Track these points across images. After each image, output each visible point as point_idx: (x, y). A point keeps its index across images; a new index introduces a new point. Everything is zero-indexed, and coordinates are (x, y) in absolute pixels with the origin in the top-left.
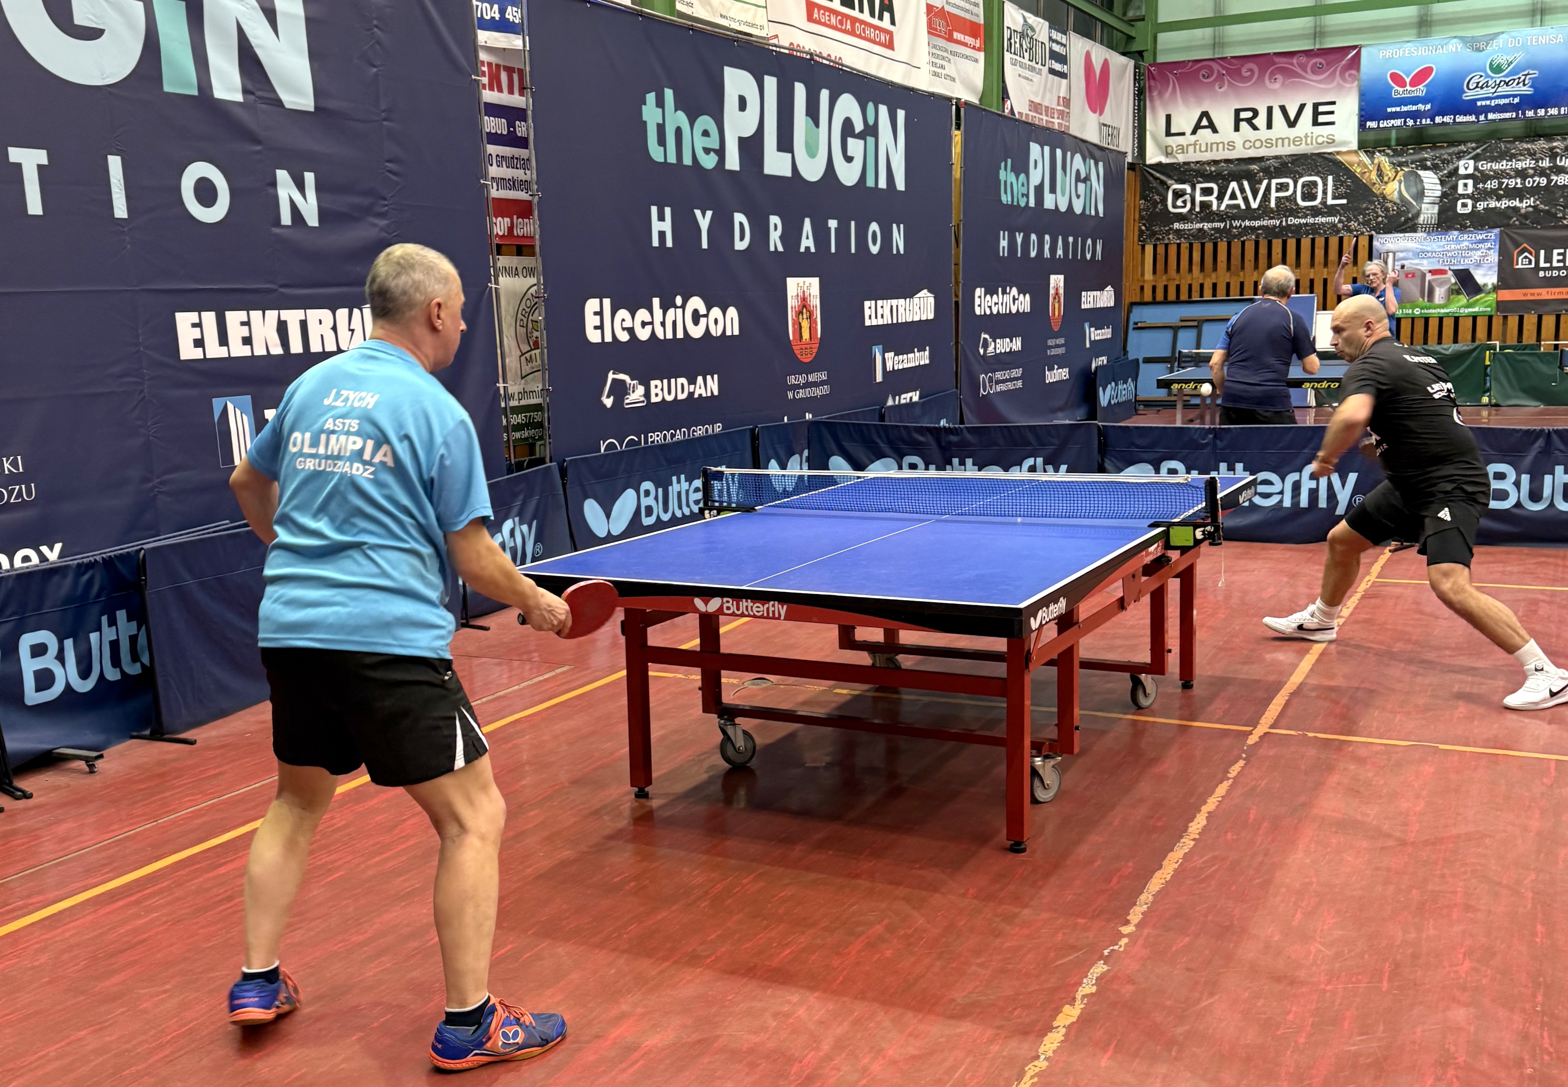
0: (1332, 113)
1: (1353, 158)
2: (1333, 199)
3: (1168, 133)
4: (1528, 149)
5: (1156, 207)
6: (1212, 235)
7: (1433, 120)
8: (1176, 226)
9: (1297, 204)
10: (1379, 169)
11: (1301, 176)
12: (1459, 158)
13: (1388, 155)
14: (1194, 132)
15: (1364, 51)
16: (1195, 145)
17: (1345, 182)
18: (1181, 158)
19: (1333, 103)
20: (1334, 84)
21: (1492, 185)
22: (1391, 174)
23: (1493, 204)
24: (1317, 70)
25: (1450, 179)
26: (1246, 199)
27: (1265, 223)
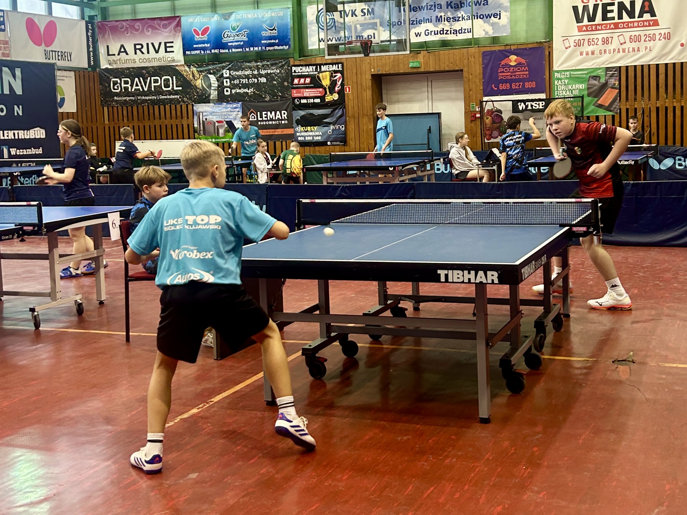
0: (172, 47)
1: (182, 68)
2: (176, 87)
3: (109, 55)
4: (248, 66)
5: (106, 89)
6: (130, 103)
7: (211, 51)
8: (115, 98)
9: (162, 89)
10: (193, 74)
11: (163, 76)
12: (223, 69)
13: (195, 67)
14: (119, 54)
15: (182, 18)
16: (120, 60)
17: (180, 79)
18: (115, 66)
19: (172, 42)
20: (171, 34)
21: (236, 82)
22: (198, 76)
23: (238, 91)
24: (165, 27)
25: (220, 79)
26: (142, 86)
27: (150, 98)
